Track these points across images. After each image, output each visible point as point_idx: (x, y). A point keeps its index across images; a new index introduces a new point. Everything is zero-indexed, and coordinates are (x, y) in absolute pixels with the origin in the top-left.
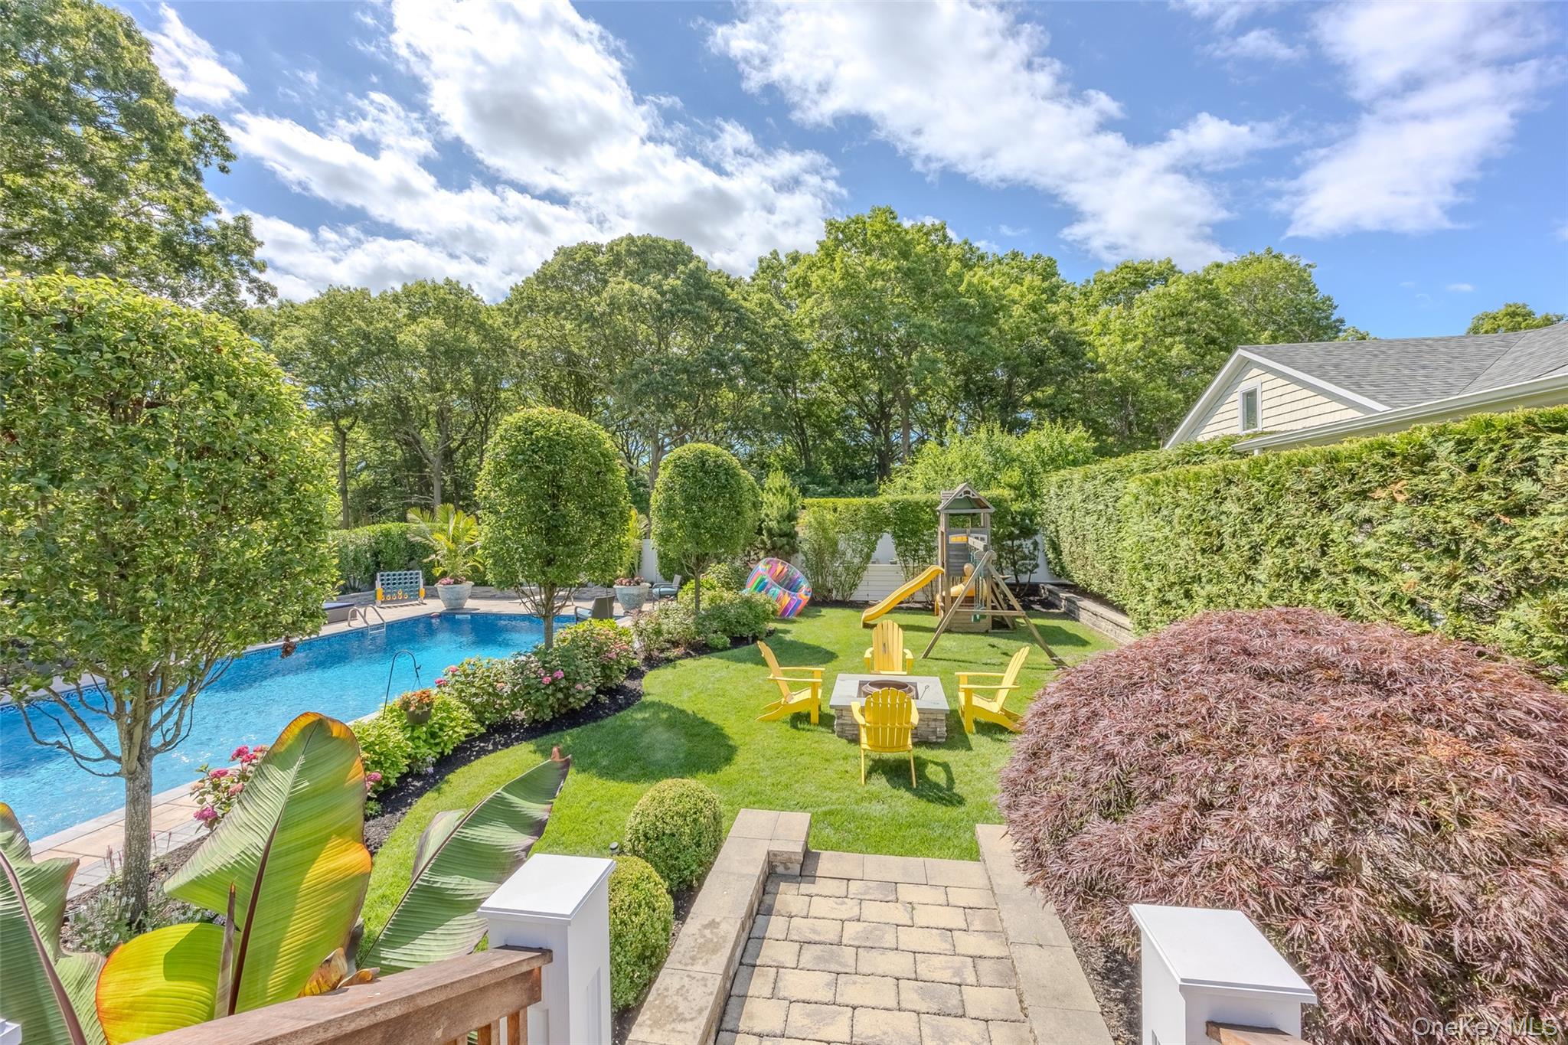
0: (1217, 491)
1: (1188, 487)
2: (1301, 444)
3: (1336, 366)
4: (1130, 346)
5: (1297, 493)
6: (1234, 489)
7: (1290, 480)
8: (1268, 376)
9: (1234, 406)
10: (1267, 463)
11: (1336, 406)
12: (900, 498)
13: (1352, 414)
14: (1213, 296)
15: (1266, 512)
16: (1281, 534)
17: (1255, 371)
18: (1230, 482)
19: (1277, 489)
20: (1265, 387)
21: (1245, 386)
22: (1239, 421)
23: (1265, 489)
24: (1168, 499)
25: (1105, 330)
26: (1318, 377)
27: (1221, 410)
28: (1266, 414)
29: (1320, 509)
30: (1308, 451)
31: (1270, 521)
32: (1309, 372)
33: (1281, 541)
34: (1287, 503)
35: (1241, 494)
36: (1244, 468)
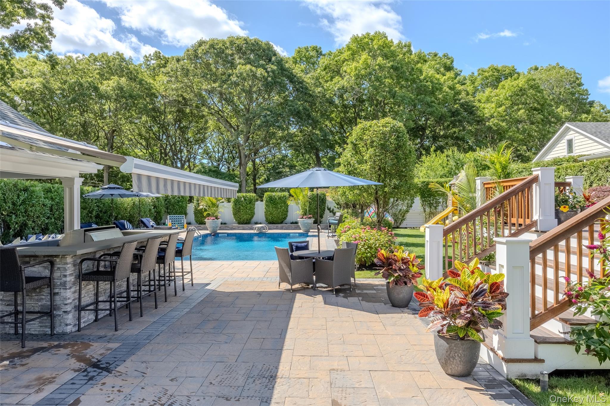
0: (581, 170)
1: (571, 169)
2: (603, 157)
3: (600, 132)
4: (500, 109)
5: (602, 169)
6: (586, 169)
7: (601, 166)
8: (577, 134)
9: (563, 144)
10: (595, 162)
11: (601, 146)
12: (425, 180)
13: (606, 149)
14: (536, 87)
15: (594, 174)
16: (598, 178)
17: (572, 132)
18: (584, 167)
19: (597, 168)
20: (576, 138)
21: (568, 137)
22: (566, 150)
23: (594, 168)
24: (563, 173)
25: (488, 100)
26: (595, 136)
27: (558, 146)
28: (576, 148)
29: (607, 172)
30: (605, 159)
31: (595, 175)
32: (592, 134)
33: (598, 180)
34: (600, 171)
35: (588, 169)
36: (588, 163)
